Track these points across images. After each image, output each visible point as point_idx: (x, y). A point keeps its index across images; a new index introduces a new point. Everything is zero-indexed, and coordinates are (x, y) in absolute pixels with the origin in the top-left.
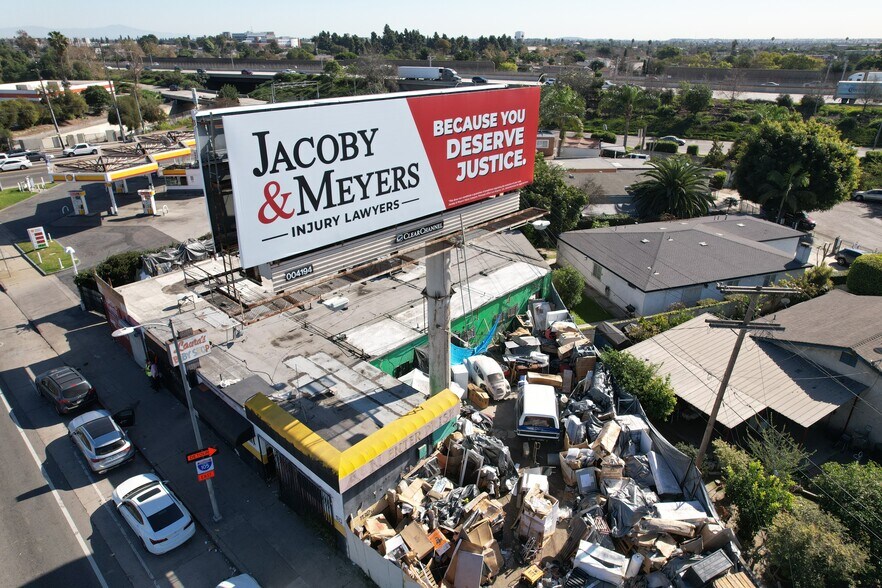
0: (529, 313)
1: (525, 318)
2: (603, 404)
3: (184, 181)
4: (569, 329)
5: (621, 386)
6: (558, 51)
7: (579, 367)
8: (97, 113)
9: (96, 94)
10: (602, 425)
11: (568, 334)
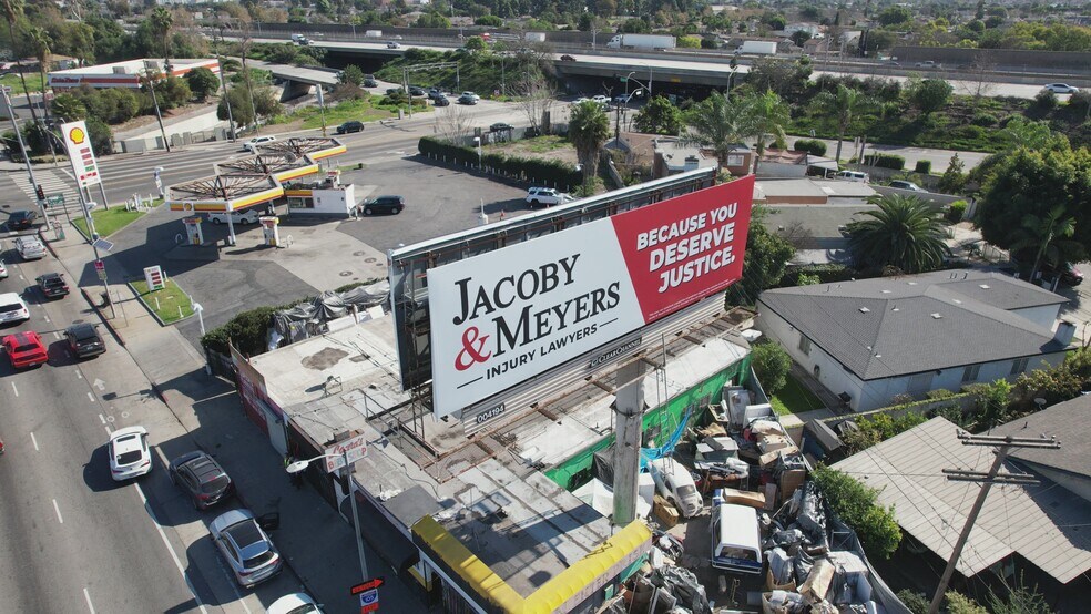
0: (724, 404)
1: (720, 410)
2: (813, 533)
3: (310, 203)
4: (772, 431)
5: (835, 514)
6: (750, 13)
7: (784, 482)
8: (201, 100)
9: (200, 78)
10: (812, 562)
11: (772, 439)
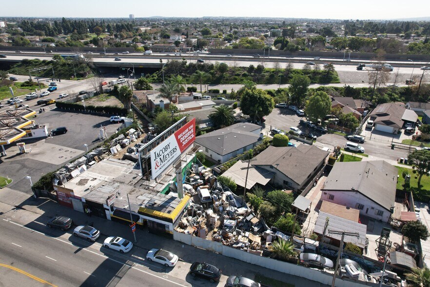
0: (193, 169)
2: (220, 190)
3: (30, 135)
4: (206, 172)
5: (223, 185)
6: (155, 29)
7: (212, 182)
10: (221, 195)
11: (206, 174)
